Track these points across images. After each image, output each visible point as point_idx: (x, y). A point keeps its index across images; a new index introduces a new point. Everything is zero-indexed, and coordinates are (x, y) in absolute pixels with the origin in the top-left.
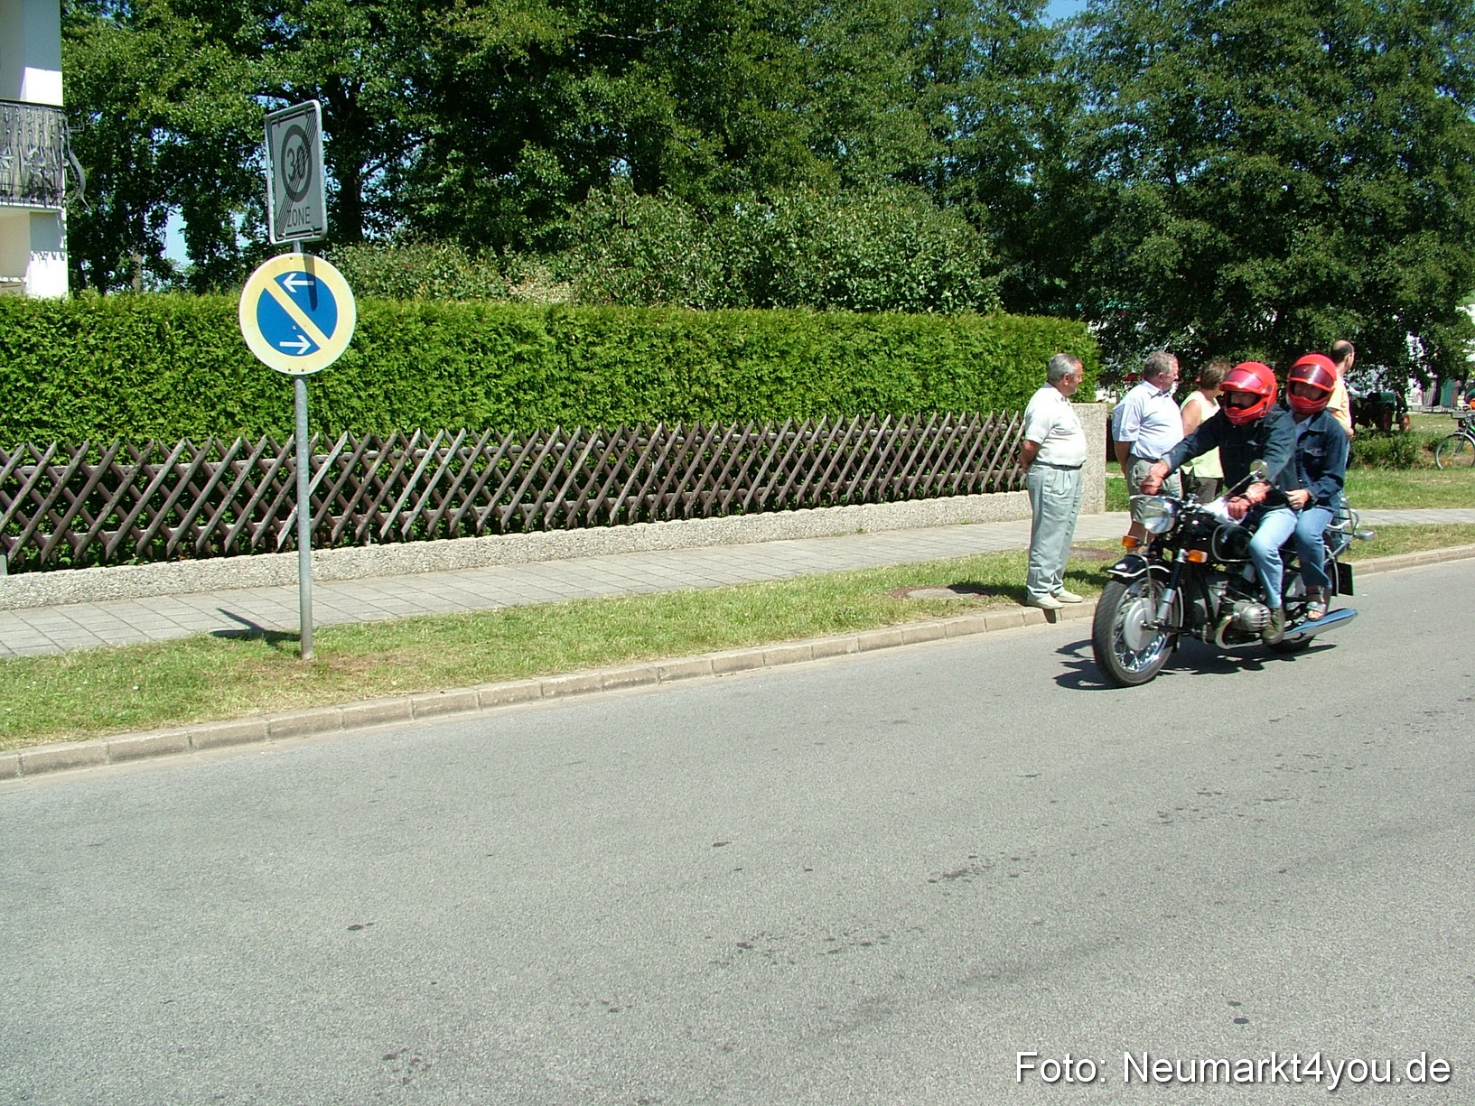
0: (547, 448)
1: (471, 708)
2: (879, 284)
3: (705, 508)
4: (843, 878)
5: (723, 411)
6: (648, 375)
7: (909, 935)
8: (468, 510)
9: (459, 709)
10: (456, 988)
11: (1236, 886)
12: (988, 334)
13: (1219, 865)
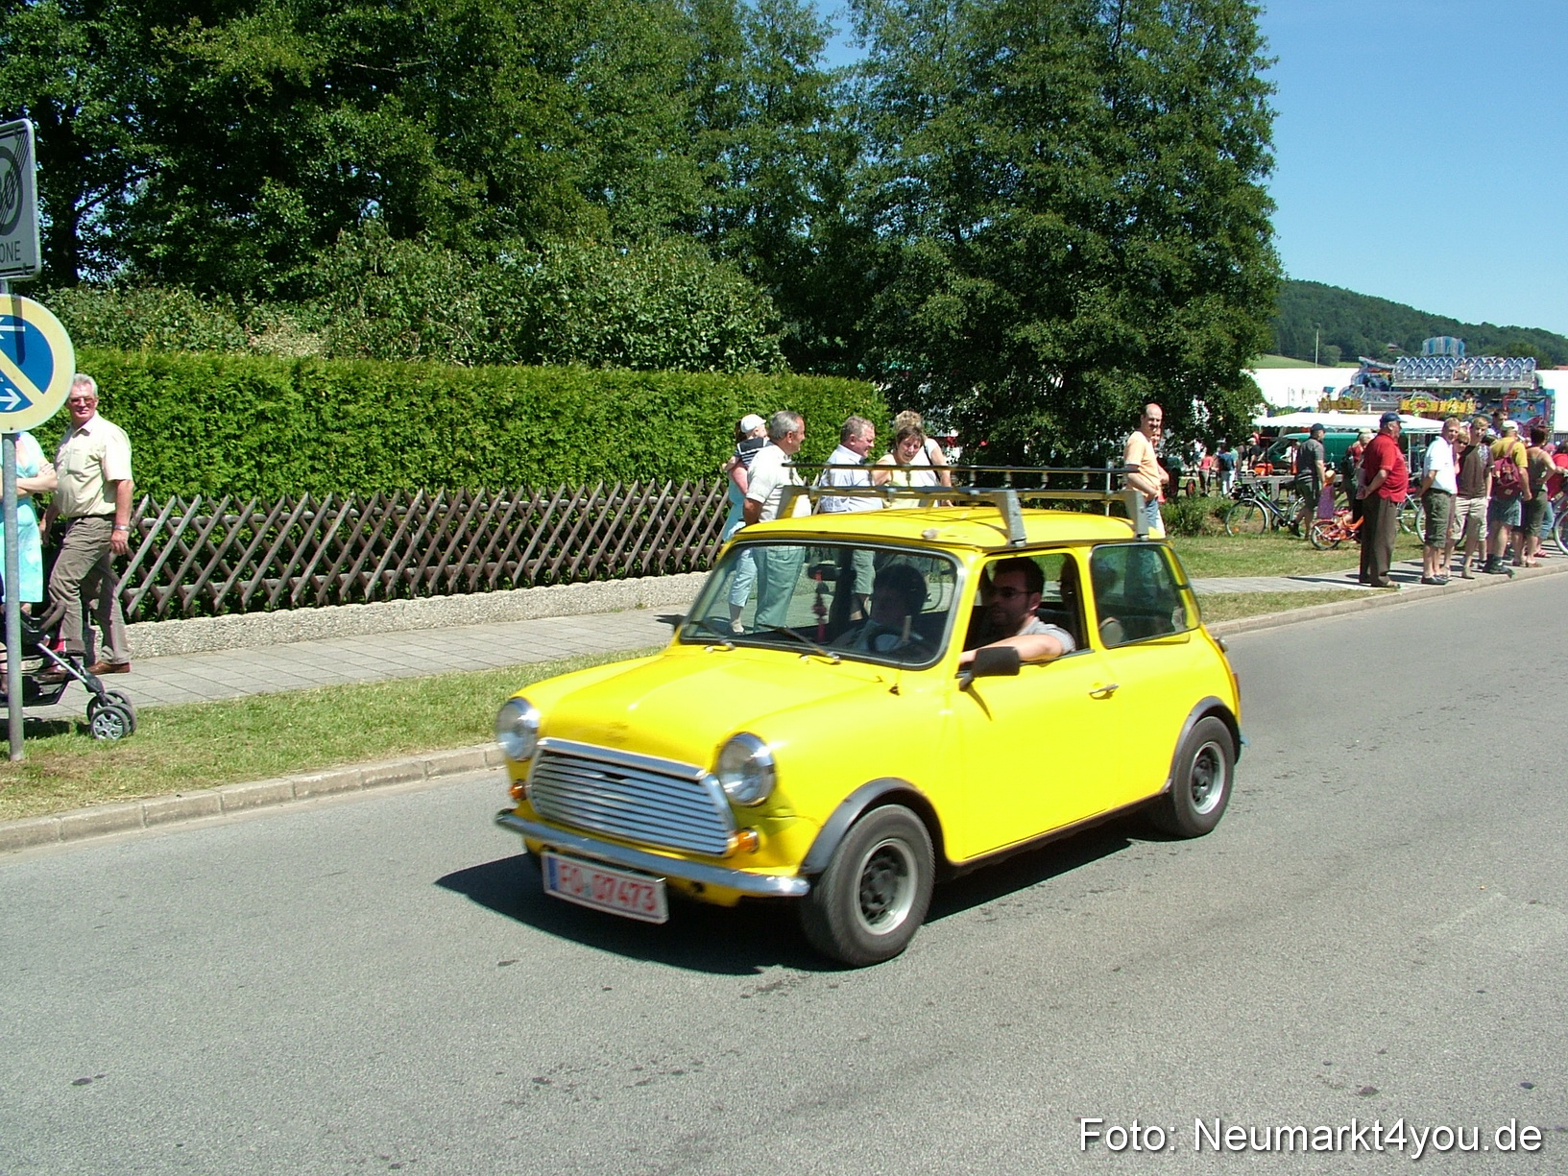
0: (294, 517)
1: (213, 812)
2: (658, 341)
3: (471, 582)
4: (647, 997)
5: (490, 477)
6: (406, 437)
7: (724, 1060)
8: (204, 586)
9: (198, 814)
10: (208, 1150)
11: (1071, 988)
12: (774, 394)
13: (1050, 966)
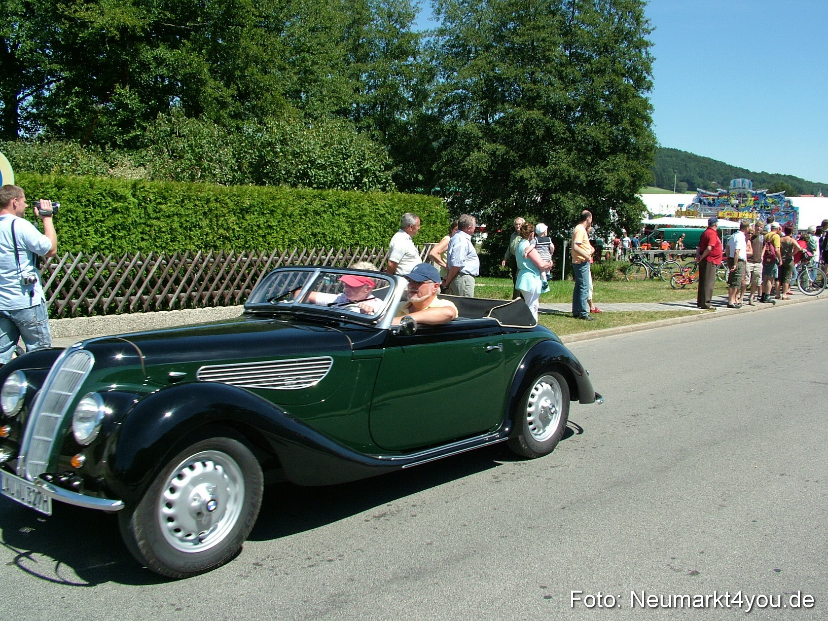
0: (132, 264)
2: (327, 174)
5: (237, 244)
6: (192, 223)
7: (355, 554)
11: (539, 518)
12: (389, 203)
13: (528, 506)
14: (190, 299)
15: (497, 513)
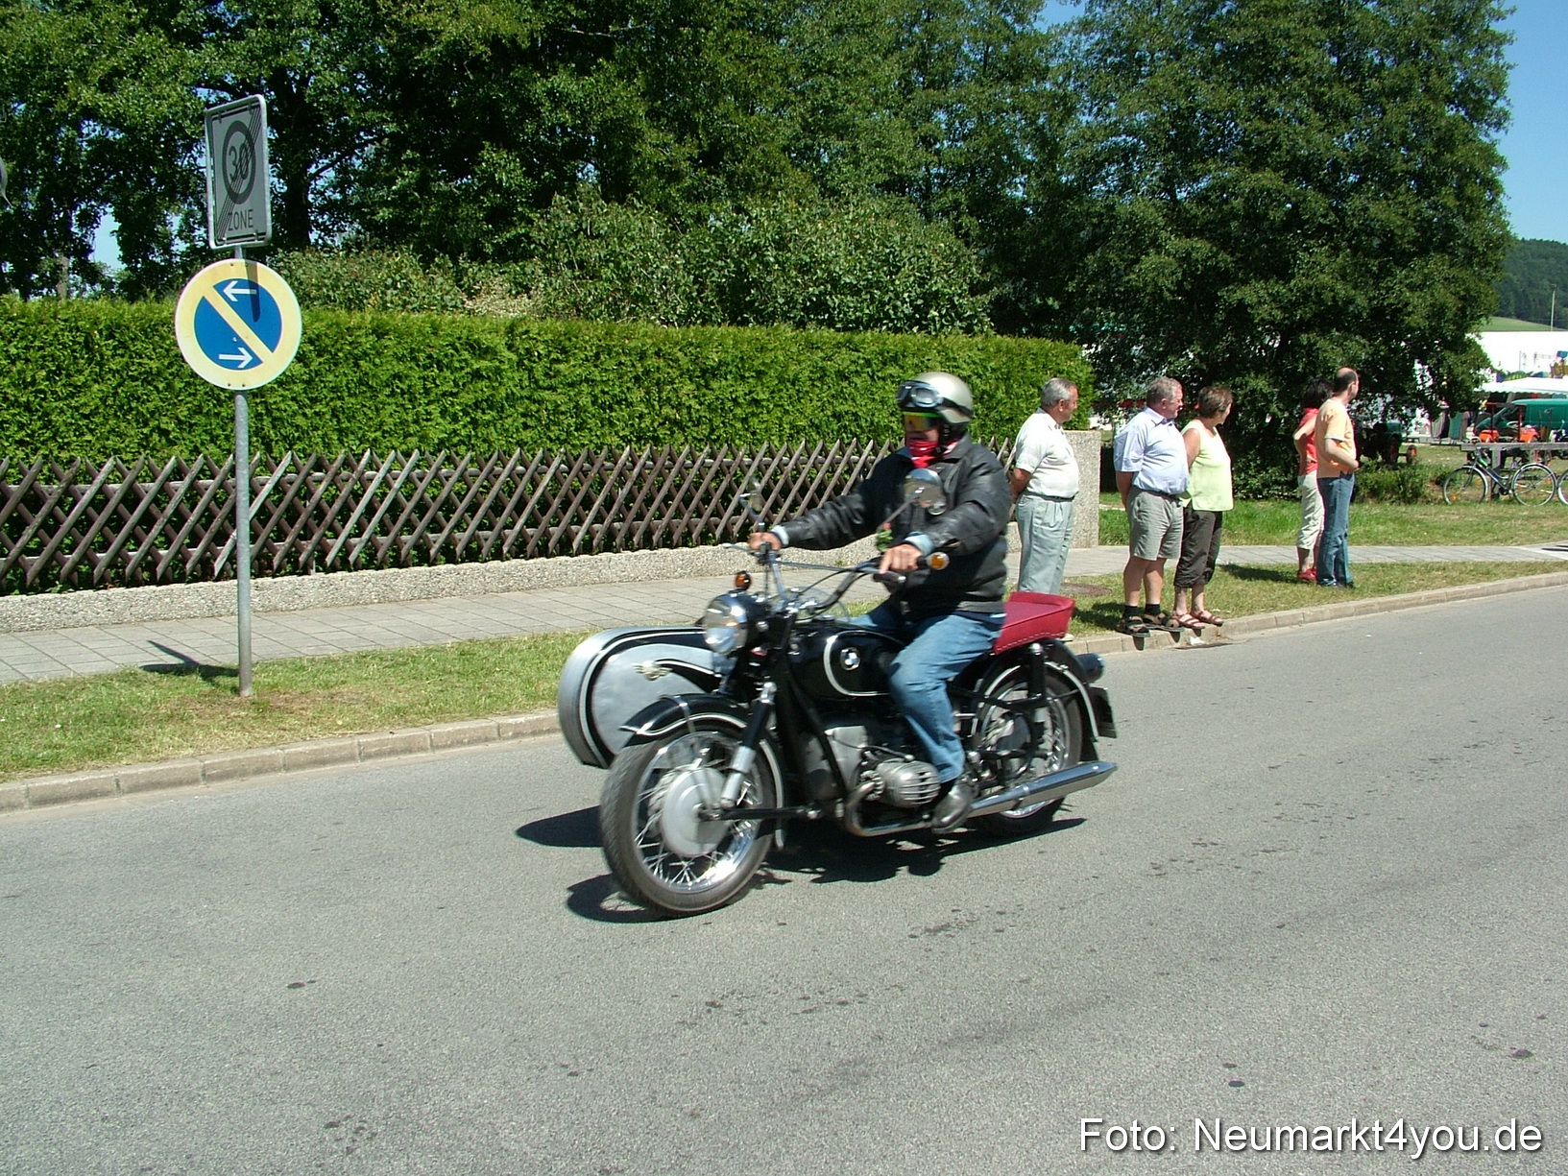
0: (506, 472)
1: (423, 749)
2: (862, 302)
3: (675, 537)
4: (819, 933)
5: (695, 435)
6: (615, 395)
7: (888, 993)
8: (421, 537)
9: (409, 750)
10: (405, 1051)
11: (1233, 942)
12: (978, 356)
13: (1215, 920)
14: (610, 534)
15: (1154, 931)
